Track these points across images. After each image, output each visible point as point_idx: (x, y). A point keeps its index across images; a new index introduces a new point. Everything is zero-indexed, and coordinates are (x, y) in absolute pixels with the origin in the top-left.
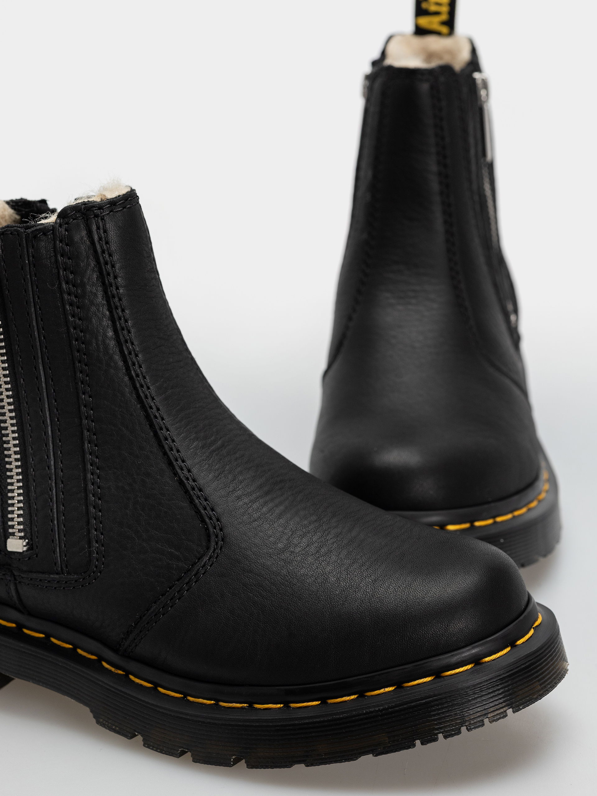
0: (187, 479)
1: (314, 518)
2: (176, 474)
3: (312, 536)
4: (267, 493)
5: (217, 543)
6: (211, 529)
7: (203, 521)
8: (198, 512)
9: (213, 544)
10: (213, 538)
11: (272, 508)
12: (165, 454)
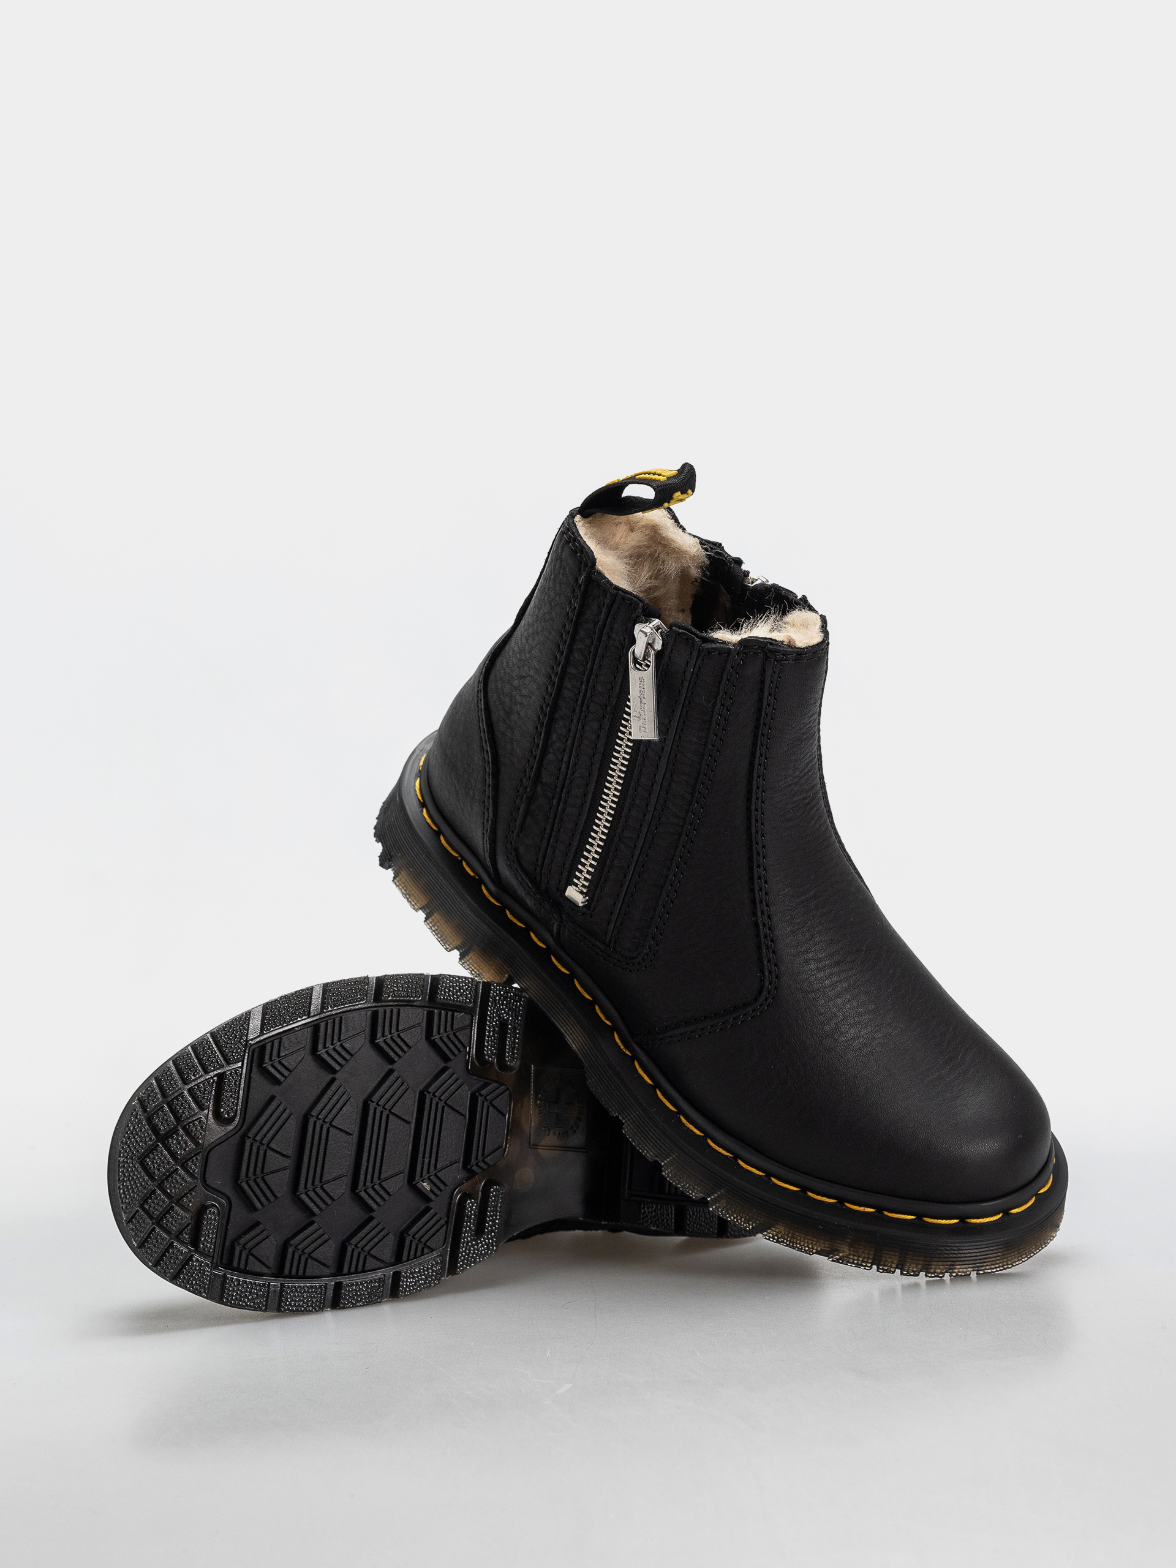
0: (764, 925)
1: (872, 1007)
2: (754, 914)
3: (861, 1028)
4: (837, 964)
5: (766, 999)
6: (767, 984)
7: (762, 971)
8: (760, 960)
9: (762, 998)
10: (765, 993)
11: (835, 983)
12: (752, 890)
